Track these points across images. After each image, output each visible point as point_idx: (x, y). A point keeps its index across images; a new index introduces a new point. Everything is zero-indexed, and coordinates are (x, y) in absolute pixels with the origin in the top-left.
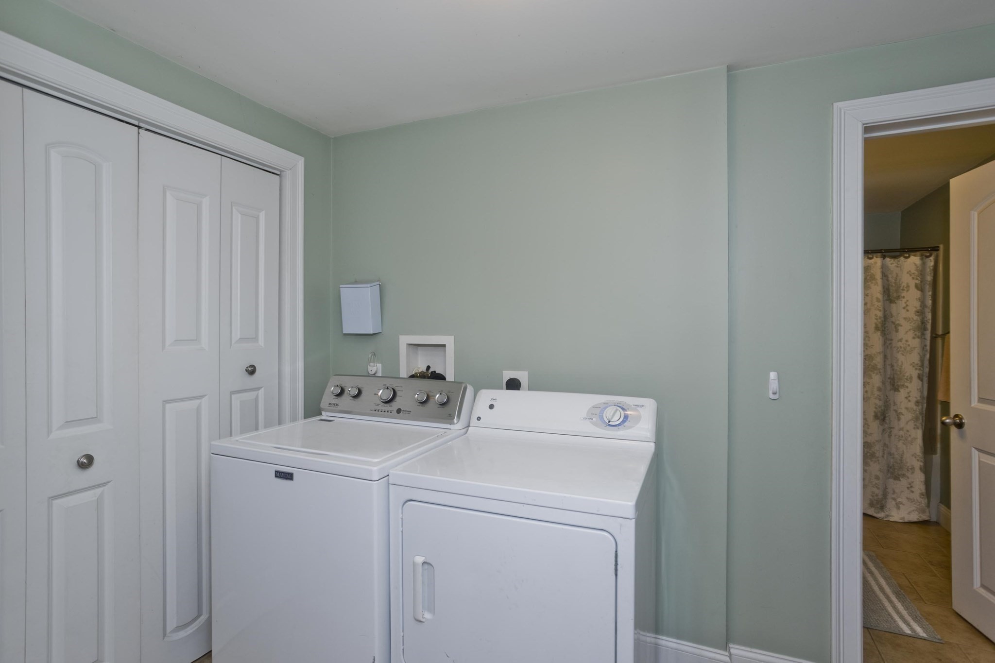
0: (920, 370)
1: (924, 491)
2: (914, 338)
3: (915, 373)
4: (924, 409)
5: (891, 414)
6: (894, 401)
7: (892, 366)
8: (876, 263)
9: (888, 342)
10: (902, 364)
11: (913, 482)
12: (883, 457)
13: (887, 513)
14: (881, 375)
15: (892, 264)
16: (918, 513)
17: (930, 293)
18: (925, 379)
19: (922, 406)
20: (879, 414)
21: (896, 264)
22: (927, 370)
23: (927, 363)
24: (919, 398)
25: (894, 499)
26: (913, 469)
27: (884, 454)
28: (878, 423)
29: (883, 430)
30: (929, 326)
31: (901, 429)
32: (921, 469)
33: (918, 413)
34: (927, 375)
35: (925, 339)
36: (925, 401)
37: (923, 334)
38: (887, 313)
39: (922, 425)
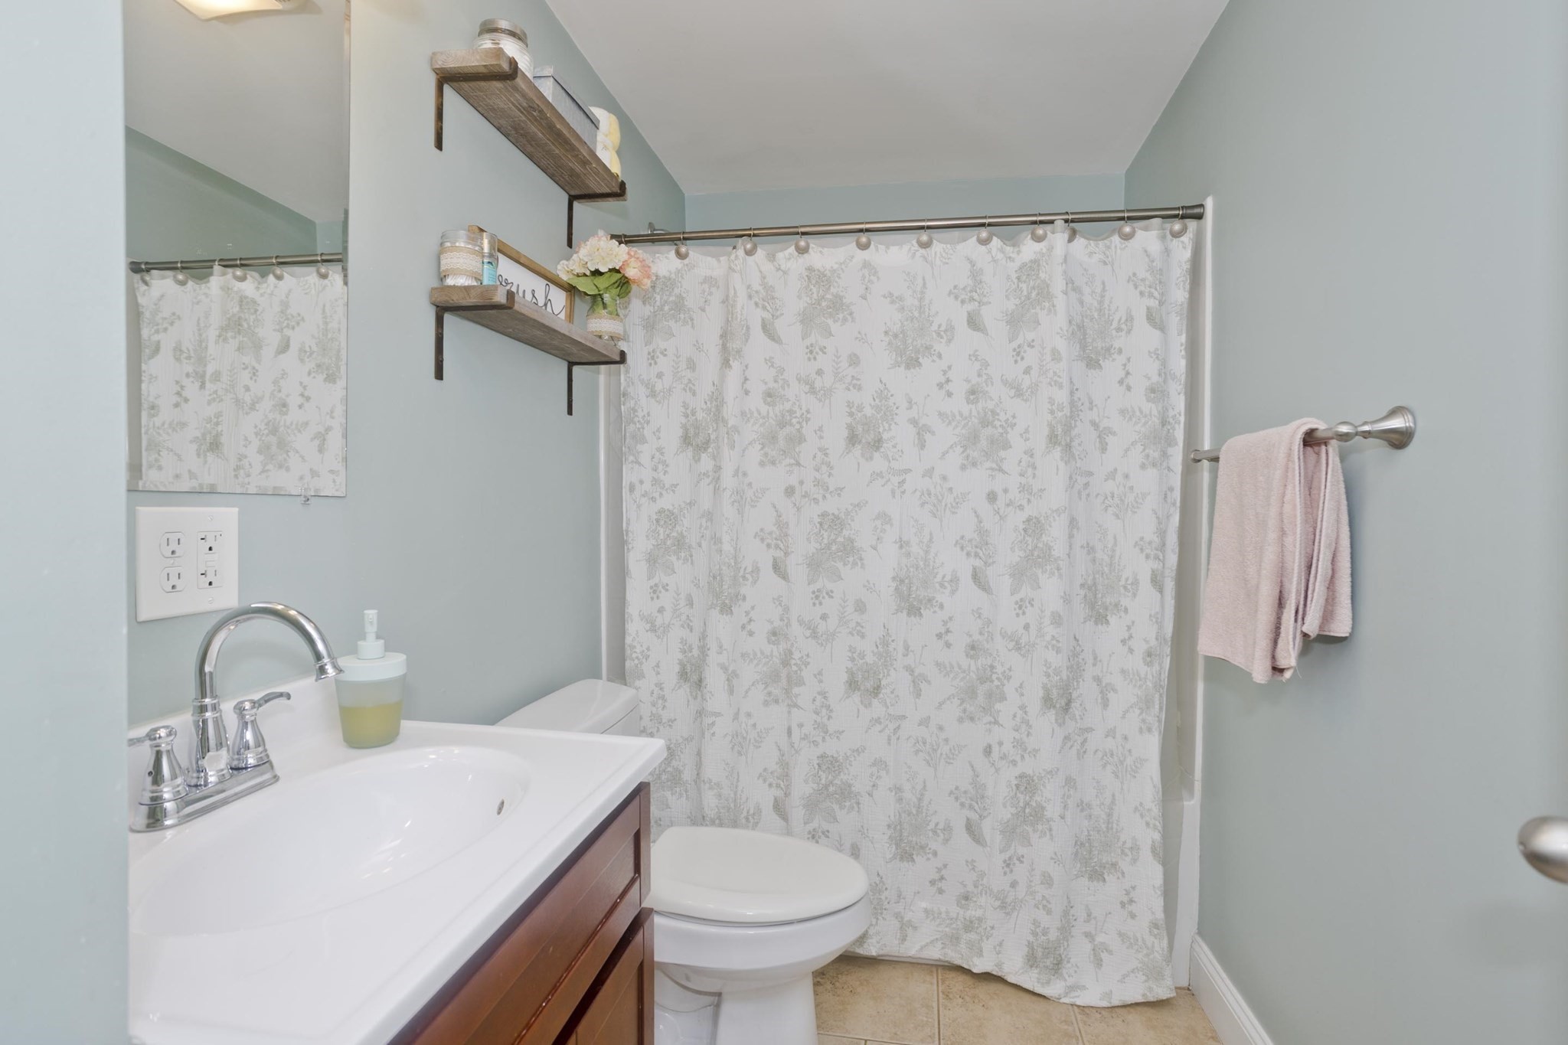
0: (1157, 558)
1: (1160, 915)
2: (1143, 466)
3: (1142, 568)
4: (1165, 675)
5: (1086, 690)
6: (1094, 651)
7: (1090, 549)
8: (1051, 249)
9: (1081, 480)
10: (1115, 544)
11: (1134, 888)
12: (1062, 817)
13: (1070, 981)
14: (1060, 576)
15: (1091, 254)
16: (1144, 978)
17: (1183, 338)
18: (1170, 585)
19: (1160, 665)
20: (1055, 693)
21: (1102, 256)
22: (1173, 559)
23: (1172, 539)
24: (1153, 643)
25: (1088, 935)
26: (1135, 848)
27: (1065, 807)
28: (1053, 718)
29: (1065, 738)
30: (1179, 434)
31: (1111, 733)
32: (1154, 850)
33: (1149, 684)
34: (1174, 574)
35: (1169, 469)
36: (1168, 650)
37: (1165, 455)
38: (1077, 395)
39: (1159, 721)
